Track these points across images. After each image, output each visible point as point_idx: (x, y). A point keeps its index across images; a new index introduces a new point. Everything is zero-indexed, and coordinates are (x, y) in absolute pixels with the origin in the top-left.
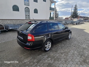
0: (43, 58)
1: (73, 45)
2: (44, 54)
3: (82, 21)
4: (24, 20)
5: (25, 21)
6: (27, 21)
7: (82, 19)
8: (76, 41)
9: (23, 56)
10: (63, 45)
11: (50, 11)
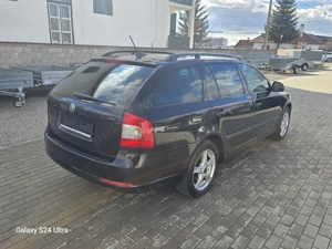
0: (192, 226)
1: (305, 166)
2: (189, 209)
3: (317, 56)
4: (44, 49)
5: (51, 50)
6: (60, 50)
7: (315, 48)
8: (312, 147)
9: (89, 224)
10: (262, 166)
11: (172, 7)
